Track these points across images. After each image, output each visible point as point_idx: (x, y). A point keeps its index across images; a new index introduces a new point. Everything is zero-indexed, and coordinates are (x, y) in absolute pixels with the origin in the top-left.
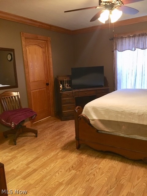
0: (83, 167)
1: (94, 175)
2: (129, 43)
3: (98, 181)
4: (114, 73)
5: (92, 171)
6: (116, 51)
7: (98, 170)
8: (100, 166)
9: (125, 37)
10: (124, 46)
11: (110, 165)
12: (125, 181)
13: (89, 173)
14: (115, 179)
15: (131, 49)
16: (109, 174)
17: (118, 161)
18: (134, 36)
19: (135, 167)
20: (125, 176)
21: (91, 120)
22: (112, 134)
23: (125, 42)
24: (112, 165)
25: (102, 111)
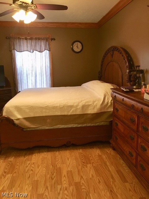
0: (17, 168)
1: (32, 170)
2: (27, 45)
3: (39, 173)
4: (15, 73)
5: (28, 168)
6: (14, 51)
7: (33, 165)
8: (33, 161)
9: (23, 39)
10: (22, 47)
11: (41, 157)
12: (60, 164)
13: (26, 171)
14: (52, 166)
15: (29, 50)
16: (45, 165)
17: (45, 152)
18: (31, 39)
19: (61, 151)
20: (58, 161)
21: (15, 120)
22: (38, 129)
23: (23, 43)
24: (43, 157)
25: (26, 109)
